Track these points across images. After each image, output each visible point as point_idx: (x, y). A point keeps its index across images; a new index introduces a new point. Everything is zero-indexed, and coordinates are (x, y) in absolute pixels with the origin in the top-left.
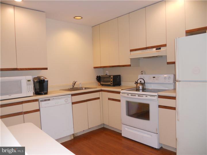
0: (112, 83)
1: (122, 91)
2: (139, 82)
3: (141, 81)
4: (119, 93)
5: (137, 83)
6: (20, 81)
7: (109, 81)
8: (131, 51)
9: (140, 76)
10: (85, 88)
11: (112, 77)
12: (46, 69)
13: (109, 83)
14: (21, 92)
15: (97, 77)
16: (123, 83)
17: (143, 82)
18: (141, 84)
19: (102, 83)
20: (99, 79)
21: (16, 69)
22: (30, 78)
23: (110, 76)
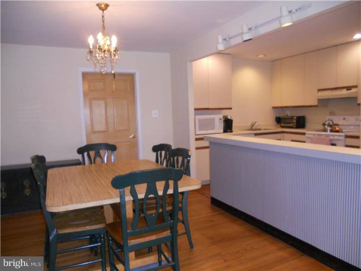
0: (295, 124)
1: (307, 132)
2: (327, 123)
3: (329, 123)
4: (304, 134)
5: (324, 124)
6: (213, 119)
7: (292, 123)
8: (319, 90)
9: (328, 117)
10: (264, 129)
11: (295, 118)
12: (231, 109)
13: (291, 125)
14: (213, 129)
15: (277, 118)
16: (307, 125)
17: (331, 123)
18: (329, 125)
19: (282, 125)
20: (279, 120)
21: (208, 109)
22: (221, 116)
23: (293, 117)
